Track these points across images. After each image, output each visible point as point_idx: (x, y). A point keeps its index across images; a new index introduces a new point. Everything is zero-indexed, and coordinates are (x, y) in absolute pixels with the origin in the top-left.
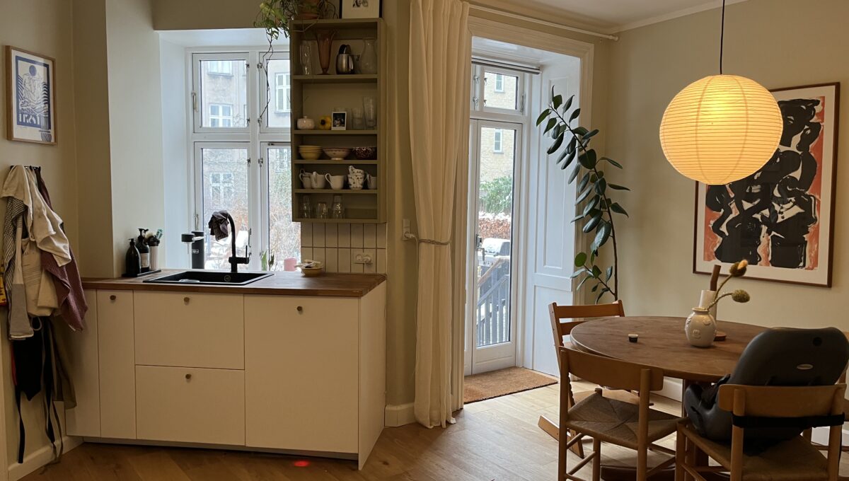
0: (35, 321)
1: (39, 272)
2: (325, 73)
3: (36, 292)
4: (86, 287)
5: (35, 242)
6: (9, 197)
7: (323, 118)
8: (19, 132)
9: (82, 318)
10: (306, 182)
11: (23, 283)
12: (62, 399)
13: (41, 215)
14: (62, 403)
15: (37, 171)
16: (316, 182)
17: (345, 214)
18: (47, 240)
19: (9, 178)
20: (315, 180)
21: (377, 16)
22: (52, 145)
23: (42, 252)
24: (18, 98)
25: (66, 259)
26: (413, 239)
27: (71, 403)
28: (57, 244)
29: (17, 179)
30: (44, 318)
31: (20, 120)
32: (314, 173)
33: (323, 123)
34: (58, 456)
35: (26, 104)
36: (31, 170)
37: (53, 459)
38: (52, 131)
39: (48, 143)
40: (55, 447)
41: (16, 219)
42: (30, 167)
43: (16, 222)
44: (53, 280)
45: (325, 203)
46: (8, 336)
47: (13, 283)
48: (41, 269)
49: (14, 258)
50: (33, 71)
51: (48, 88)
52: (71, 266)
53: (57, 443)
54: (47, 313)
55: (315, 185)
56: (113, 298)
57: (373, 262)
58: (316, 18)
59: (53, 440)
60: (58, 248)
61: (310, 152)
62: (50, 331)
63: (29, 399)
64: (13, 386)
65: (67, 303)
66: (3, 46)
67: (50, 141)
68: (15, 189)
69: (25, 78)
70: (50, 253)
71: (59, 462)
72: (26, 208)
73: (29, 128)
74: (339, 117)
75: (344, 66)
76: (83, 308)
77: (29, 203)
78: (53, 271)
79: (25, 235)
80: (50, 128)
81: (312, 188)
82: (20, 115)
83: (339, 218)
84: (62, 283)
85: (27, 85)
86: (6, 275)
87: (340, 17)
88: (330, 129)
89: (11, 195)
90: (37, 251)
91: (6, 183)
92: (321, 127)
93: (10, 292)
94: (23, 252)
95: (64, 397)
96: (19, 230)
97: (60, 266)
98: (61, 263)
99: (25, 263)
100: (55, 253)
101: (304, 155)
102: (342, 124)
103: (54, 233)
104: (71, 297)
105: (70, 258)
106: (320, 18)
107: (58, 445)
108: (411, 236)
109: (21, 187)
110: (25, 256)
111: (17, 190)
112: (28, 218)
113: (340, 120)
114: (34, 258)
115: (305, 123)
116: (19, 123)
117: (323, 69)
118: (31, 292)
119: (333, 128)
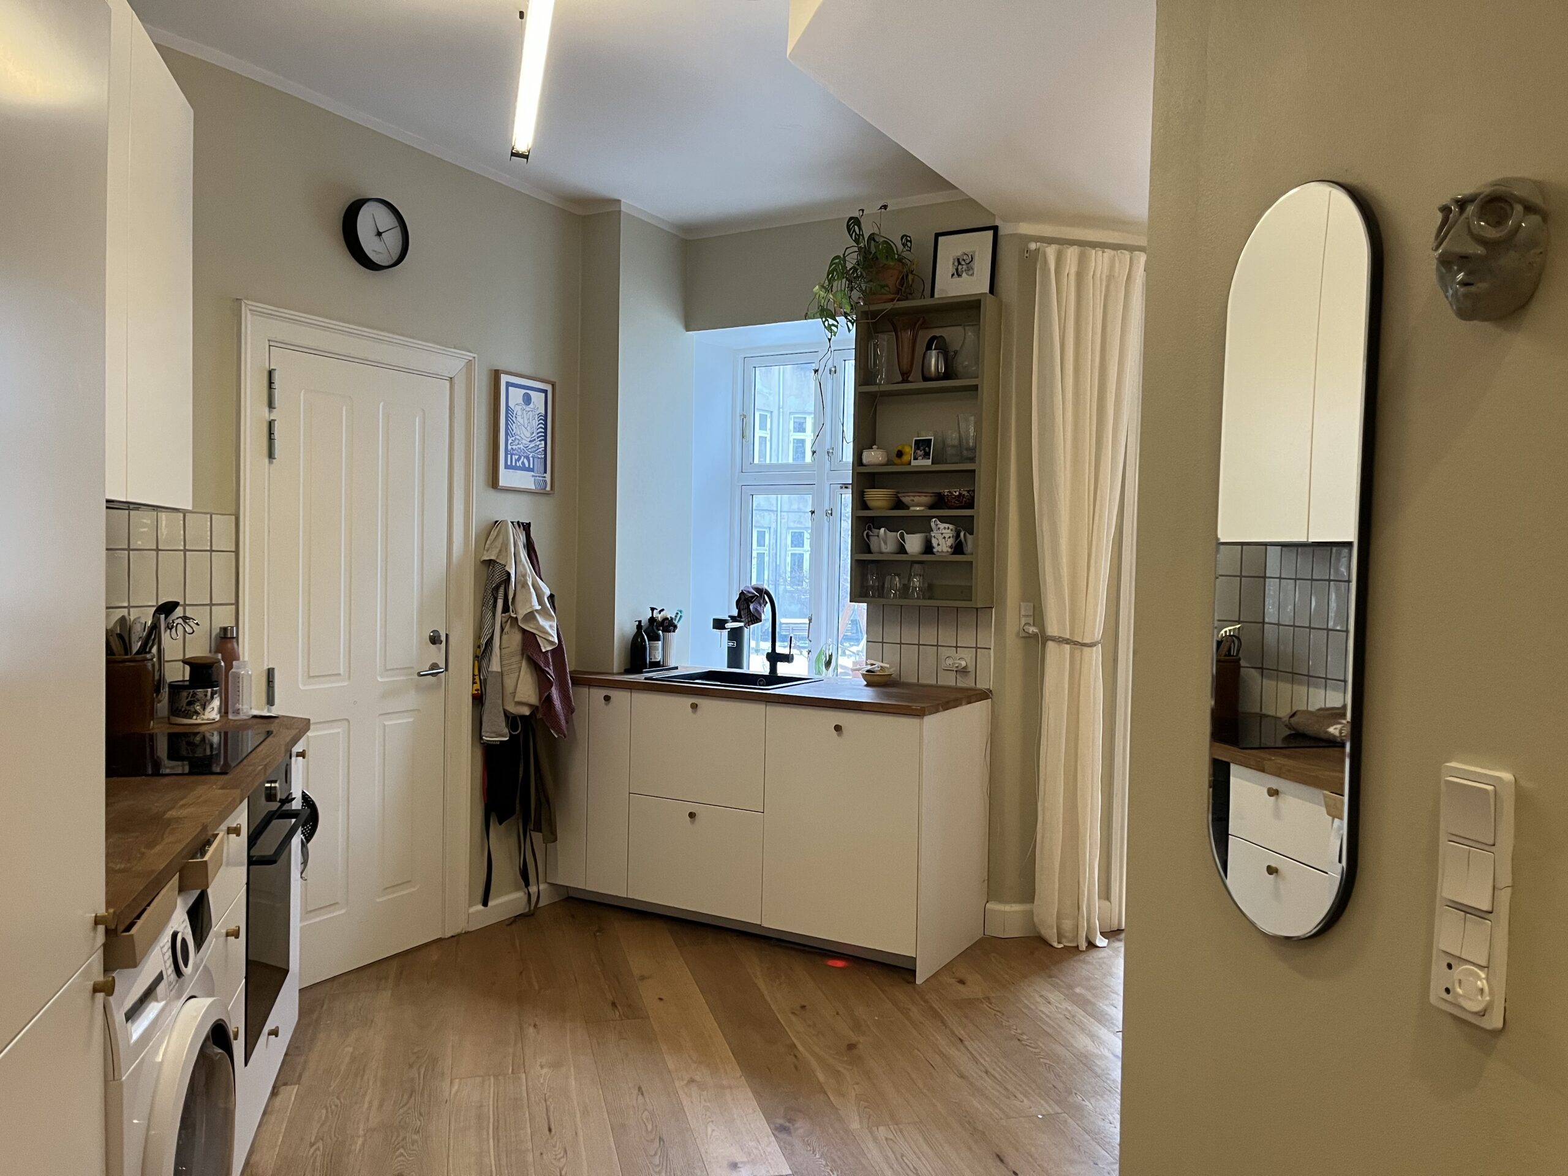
0: (512, 720)
1: (517, 658)
2: (905, 380)
3: (515, 684)
4: (576, 682)
5: (516, 618)
6: (491, 560)
7: (900, 448)
8: (506, 478)
9: (567, 722)
10: (874, 543)
11: (499, 670)
12: (539, 830)
13: (525, 585)
14: (540, 835)
15: (527, 527)
16: (886, 543)
17: (929, 591)
18: (531, 616)
19: (491, 537)
20: (884, 541)
21: (987, 290)
22: (547, 494)
23: (524, 631)
24: (507, 434)
25: (552, 643)
26: (1035, 635)
27: (552, 837)
28: (542, 621)
29: (501, 537)
30: (523, 717)
31: (509, 463)
32: (882, 530)
33: (900, 454)
34: (532, 908)
35: (517, 441)
36: (519, 526)
37: (527, 910)
38: (548, 476)
39: (542, 491)
40: (529, 895)
41: (497, 588)
42: (518, 522)
43: (497, 593)
44: (536, 669)
45: (898, 575)
46: (481, 738)
47: (489, 670)
48: (523, 654)
49: (492, 638)
50: (527, 400)
51: (546, 420)
52: (558, 651)
53: (533, 889)
54: (526, 712)
55: (884, 549)
56: (607, 698)
57: (971, 668)
58: (892, 300)
59: (527, 884)
60: (543, 627)
61: (878, 498)
62: (531, 734)
63: (500, 824)
64: (483, 805)
65: (549, 699)
66: (491, 370)
67: (545, 488)
68: (498, 550)
69: (517, 410)
70: (534, 634)
71: (533, 915)
72: (509, 574)
73: (519, 472)
74: (923, 446)
75: (933, 368)
76: (569, 709)
77: (511, 568)
78: (535, 657)
79: (506, 609)
80: (545, 472)
81: (882, 553)
82: (509, 456)
83: (918, 598)
84: (545, 672)
85: (519, 418)
86: (482, 658)
87: (932, 295)
88: (910, 463)
89: (493, 558)
90: (519, 630)
91: (488, 542)
92: (897, 461)
93: (485, 680)
94: (502, 629)
95: (543, 827)
96: (500, 603)
97: (544, 650)
98: (546, 648)
99: (503, 646)
100: (540, 635)
101: (871, 504)
102: (926, 455)
103: (538, 607)
104: (555, 693)
105: (557, 641)
106: (898, 300)
107: (534, 893)
108: (1032, 629)
109: (505, 546)
110: (504, 637)
111: (500, 551)
112: (510, 587)
113: (924, 450)
114: (515, 640)
115: (874, 456)
116: (507, 467)
117: (903, 374)
118: (509, 683)
119: (914, 463)
